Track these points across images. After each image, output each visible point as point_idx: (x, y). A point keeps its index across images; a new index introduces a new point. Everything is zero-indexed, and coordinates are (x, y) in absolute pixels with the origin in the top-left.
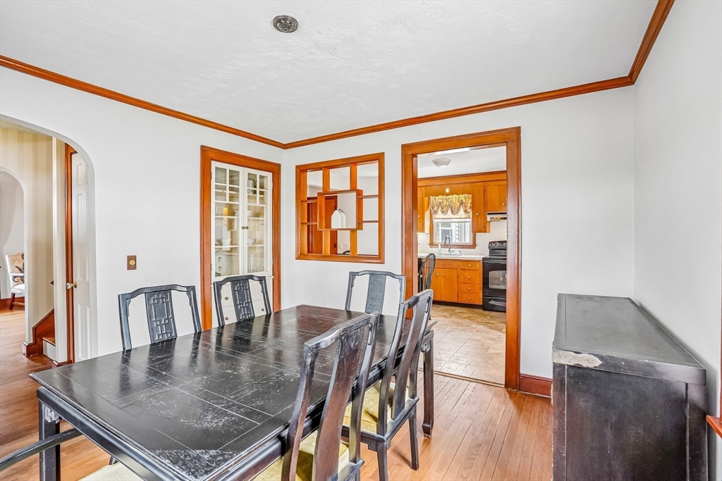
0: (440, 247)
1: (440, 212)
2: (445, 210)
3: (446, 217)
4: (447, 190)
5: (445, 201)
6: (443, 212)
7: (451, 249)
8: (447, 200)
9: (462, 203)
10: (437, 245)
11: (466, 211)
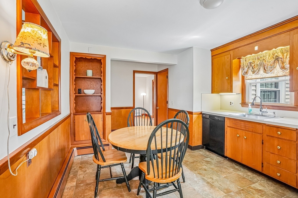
0: (250, 106)
1: (250, 72)
2: (255, 69)
3: (258, 76)
4: (256, 48)
5: (257, 60)
6: (254, 72)
7: (264, 110)
8: (258, 59)
9: (277, 59)
10: (248, 105)
11: (283, 68)
